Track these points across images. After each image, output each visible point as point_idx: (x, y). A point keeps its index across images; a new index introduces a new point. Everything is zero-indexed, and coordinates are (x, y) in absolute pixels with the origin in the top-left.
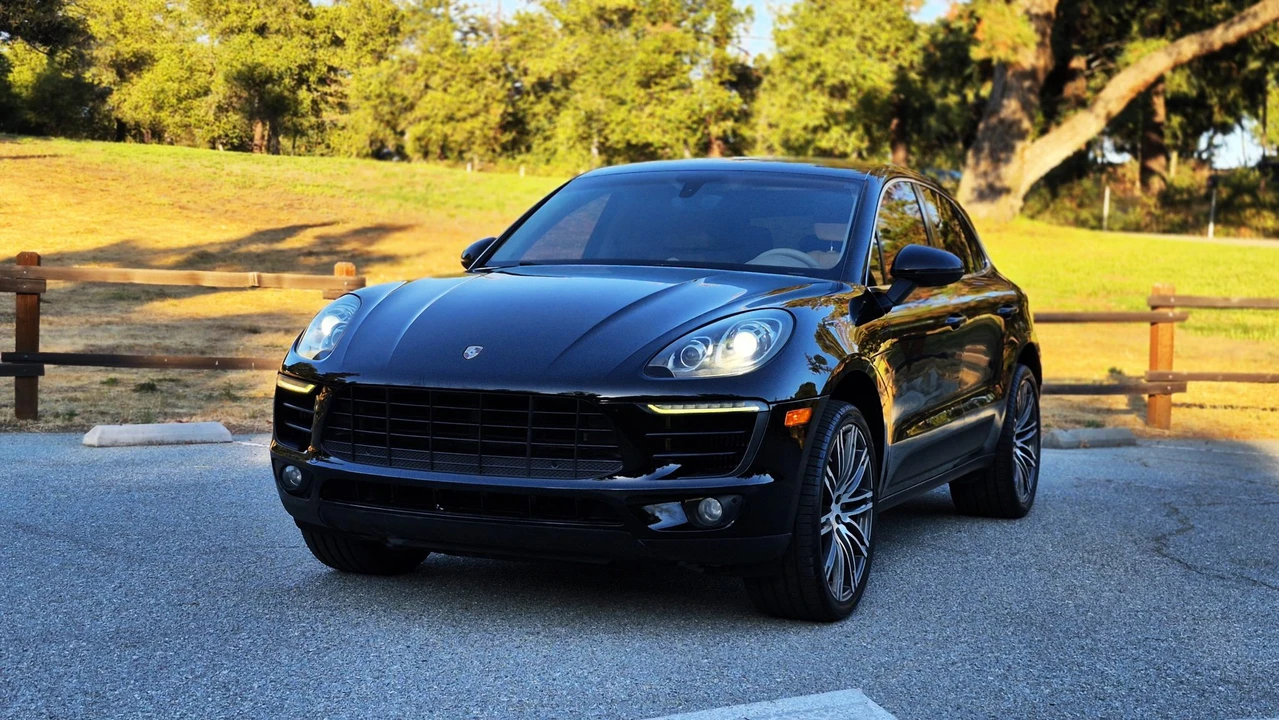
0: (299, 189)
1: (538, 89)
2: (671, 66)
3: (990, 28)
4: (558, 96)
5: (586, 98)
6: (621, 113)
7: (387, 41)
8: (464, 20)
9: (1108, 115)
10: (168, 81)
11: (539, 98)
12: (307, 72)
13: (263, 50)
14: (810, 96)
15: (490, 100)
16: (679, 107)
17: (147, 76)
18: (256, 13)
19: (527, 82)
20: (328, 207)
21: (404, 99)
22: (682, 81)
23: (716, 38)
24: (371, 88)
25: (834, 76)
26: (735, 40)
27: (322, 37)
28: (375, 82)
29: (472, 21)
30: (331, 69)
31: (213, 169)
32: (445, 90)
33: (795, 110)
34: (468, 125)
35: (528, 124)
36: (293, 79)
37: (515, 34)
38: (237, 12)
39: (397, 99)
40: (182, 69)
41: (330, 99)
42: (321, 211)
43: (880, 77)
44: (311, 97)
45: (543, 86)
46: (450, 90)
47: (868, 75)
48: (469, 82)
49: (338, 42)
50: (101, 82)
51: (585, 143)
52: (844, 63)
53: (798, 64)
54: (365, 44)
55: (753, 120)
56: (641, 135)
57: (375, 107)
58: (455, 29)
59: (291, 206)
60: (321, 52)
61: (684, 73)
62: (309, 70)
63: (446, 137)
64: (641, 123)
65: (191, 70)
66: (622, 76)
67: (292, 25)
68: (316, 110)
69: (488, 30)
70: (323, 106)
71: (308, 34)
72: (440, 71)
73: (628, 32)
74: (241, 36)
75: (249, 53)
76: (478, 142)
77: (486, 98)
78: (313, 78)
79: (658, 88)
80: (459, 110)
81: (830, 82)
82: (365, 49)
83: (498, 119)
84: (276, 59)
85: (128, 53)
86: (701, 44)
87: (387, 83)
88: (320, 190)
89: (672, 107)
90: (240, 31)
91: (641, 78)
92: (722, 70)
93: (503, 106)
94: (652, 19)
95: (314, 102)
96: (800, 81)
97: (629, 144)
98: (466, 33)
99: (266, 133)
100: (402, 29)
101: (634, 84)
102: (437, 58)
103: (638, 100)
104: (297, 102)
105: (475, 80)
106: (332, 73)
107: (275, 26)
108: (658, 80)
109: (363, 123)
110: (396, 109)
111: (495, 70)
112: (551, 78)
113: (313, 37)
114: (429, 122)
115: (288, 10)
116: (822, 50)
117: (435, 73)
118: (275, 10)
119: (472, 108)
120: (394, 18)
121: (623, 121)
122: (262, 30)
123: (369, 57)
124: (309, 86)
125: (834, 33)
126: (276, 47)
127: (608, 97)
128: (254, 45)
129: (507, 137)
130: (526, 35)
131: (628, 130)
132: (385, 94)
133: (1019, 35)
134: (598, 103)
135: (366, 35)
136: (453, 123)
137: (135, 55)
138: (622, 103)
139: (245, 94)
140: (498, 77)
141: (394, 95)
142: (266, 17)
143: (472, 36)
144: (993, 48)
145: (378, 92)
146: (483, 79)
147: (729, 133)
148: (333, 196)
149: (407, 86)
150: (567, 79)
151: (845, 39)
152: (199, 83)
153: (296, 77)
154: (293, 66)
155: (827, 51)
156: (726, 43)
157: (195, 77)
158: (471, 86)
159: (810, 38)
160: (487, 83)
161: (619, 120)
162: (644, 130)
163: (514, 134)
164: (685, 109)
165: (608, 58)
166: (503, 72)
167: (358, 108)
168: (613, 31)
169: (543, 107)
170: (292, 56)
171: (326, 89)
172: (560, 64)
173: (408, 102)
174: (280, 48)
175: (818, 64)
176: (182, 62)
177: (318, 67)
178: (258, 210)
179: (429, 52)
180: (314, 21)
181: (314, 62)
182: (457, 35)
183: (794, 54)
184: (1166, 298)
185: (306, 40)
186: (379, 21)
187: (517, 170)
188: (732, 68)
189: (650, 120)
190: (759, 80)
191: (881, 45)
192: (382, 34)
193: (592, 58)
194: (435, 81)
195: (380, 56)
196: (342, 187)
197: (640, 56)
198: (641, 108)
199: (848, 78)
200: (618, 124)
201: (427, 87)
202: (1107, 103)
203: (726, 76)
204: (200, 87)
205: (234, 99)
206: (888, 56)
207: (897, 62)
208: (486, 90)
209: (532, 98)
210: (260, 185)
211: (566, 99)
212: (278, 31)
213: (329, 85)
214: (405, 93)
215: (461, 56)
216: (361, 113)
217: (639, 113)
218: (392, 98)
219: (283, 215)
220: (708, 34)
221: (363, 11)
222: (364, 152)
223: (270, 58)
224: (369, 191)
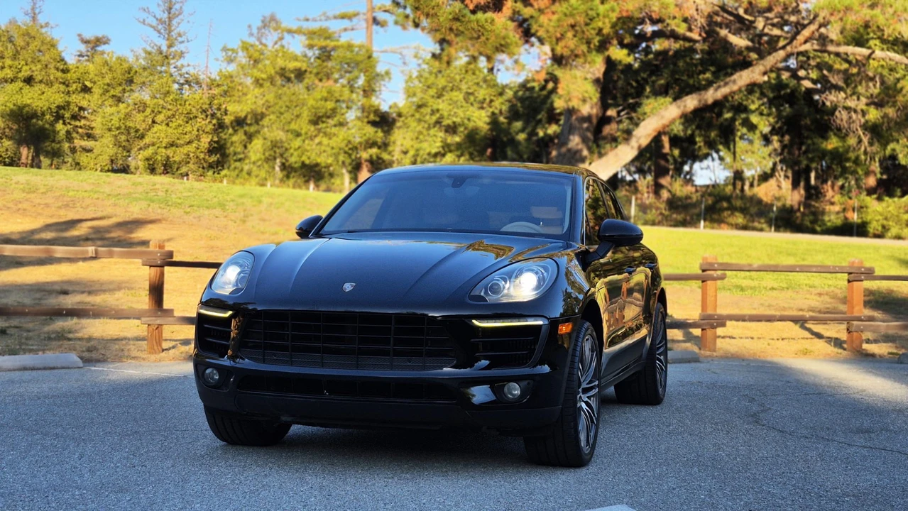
0: (71, 193)
1: (234, 124)
2: (334, 110)
3: (567, 86)
4: (252, 129)
5: (273, 131)
6: (297, 143)
7: (124, 89)
8: (181, 75)
9: (639, 147)
11: (236, 131)
12: (62, 111)
13: (30, 95)
14: (432, 132)
15: (201, 132)
16: (340, 137)
18: (25, 68)
19: (228, 120)
20: (95, 206)
21: (137, 131)
22: (341, 120)
23: (364, 91)
24: (112, 122)
25: (448, 119)
26: (378, 93)
27: (74, 86)
28: (115, 118)
29: (187, 76)
30: (81, 109)
31: (4, 180)
32: (167, 125)
33: (421, 142)
34: (185, 149)
35: (229, 149)
36: (53, 116)
37: (218, 86)
38: (11, 67)
39: (132, 131)
41: (80, 130)
42: (90, 209)
43: (480, 120)
44: (66, 129)
45: (240, 122)
46: (171, 124)
47: (472, 118)
48: (185, 119)
49: (86, 90)
51: (271, 163)
52: (455, 110)
53: (423, 110)
54: (108, 91)
55: (390, 148)
56: (312, 158)
57: (116, 136)
58: (174, 82)
59: (67, 206)
60: (74, 96)
61: (343, 114)
62: (64, 109)
63: (168, 157)
64: (313, 150)
66: (298, 116)
67: (52, 78)
68: (70, 139)
69: (198, 83)
70: (74, 135)
71: (64, 83)
72: (164, 111)
73: (301, 86)
74: (13, 84)
75: (20, 97)
76: (192, 162)
77: (198, 131)
78: (67, 115)
79: (324, 125)
80: (178, 139)
81: (446, 122)
82: (107, 94)
83: (207, 145)
84: (40, 101)
86: (354, 96)
87: (124, 119)
88: (87, 194)
89: (334, 138)
90: (12, 80)
91: (312, 118)
92: (369, 113)
93: (210, 136)
94: (319, 76)
95: (68, 132)
96: (425, 122)
97: (304, 165)
98: (182, 84)
99: (31, 155)
100: (135, 81)
101: (307, 122)
102: (161, 102)
103: (310, 134)
104: (55, 132)
105: (190, 118)
106: (82, 112)
107: (39, 78)
108: (324, 119)
109: (105, 148)
110: (129, 137)
111: (204, 111)
112: (246, 117)
113: (67, 86)
114: (155, 147)
115: (49, 66)
116: (440, 101)
117: (160, 112)
118: (39, 66)
119: (187, 138)
120: (129, 73)
121: (299, 148)
122: (29, 81)
123: (110, 100)
124: (64, 121)
125: (448, 89)
126: (40, 92)
127: (288, 131)
128: (23, 91)
129: (213, 158)
130: (228, 87)
131: (303, 154)
132: (123, 127)
133: (586, 92)
134: (280, 135)
135: (108, 85)
136: (174, 148)
138: (298, 135)
139: (15, 127)
140: (207, 116)
141: (130, 127)
142: (33, 71)
143: (187, 86)
144: (570, 100)
145: (117, 125)
146: (196, 117)
147: (374, 157)
148: (98, 199)
149: (138, 121)
150: (258, 118)
151: (455, 93)
153: (54, 114)
154: (53, 106)
155: (443, 101)
156: (371, 94)
158: (187, 122)
159: (432, 92)
160: (199, 120)
161: (297, 147)
162: (314, 154)
163: (218, 156)
164: (343, 140)
165: (287, 104)
166: (209, 113)
167: (102, 137)
168: (291, 85)
169: (238, 137)
170: (52, 100)
171: (77, 123)
172: (253, 107)
173: (140, 133)
174: (43, 93)
175: (438, 110)
177: (71, 107)
178: (42, 208)
179: (156, 98)
180: (69, 75)
181: (68, 103)
182: (176, 86)
183: (420, 103)
184: (712, 264)
185: (62, 88)
186: (118, 75)
187: (221, 182)
188: (377, 112)
189: (318, 147)
190: (394, 121)
191: (481, 97)
192: (120, 85)
193: (276, 104)
194: (160, 118)
195: (119, 100)
196: (103, 193)
197: (311, 102)
198: (312, 138)
199: (458, 120)
200: (295, 150)
201: (154, 122)
202: (639, 139)
203: (372, 117)
205: (7, 130)
206: (485, 105)
207: (491, 110)
208: (198, 125)
209: (231, 131)
210: (42, 191)
211: (258, 132)
212: (41, 82)
213: (80, 121)
214: (138, 127)
215: (179, 101)
216: (104, 140)
217: (311, 143)
218: (128, 129)
219: (62, 212)
220: (359, 88)
221: (106, 67)
222: (106, 168)
223: (35, 100)
224: (124, 195)
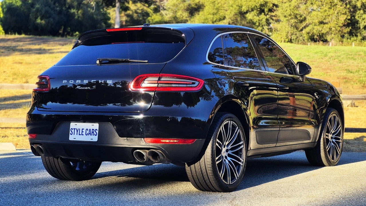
10: (209, 14)
12: (263, 7)
15: (340, 14)
17: (201, 13)
24: (287, 11)
28: (288, 9)
30: (274, 5)
32: (319, 11)
34: (329, 25)
36: (258, 11)
39: (298, 16)
40: (214, 9)
41: (274, 18)
44: (266, 17)
48: (329, 6)
50: (183, 17)
62: (265, 6)
63: (320, 31)
65: (218, 9)
68: (268, 24)
70: (271, 21)
77: (338, 13)
78: (266, 10)
80: (324, 19)
83: (343, 21)
84: (250, 2)
85: (193, 4)
95: (267, 20)
106: (275, 7)
119: (330, 18)
124: (265, 13)
132: (293, 14)
136: (322, 25)
137: (196, 5)
141: (297, 14)
145: (289, 14)
146: (336, 4)
152: (221, 15)
153: (259, 10)
154: (258, 5)
157: (219, 12)
158: (330, 8)
163: (350, 28)
171: (273, 14)
173: (303, 17)
176: (214, 6)
177: (268, 5)
181: (266, 2)
187: (351, 45)
201: (312, 10)
204: (221, 16)
208: (338, 9)
213: (273, 12)
214: (302, 13)
216: (283, 23)
223: (248, 2)
